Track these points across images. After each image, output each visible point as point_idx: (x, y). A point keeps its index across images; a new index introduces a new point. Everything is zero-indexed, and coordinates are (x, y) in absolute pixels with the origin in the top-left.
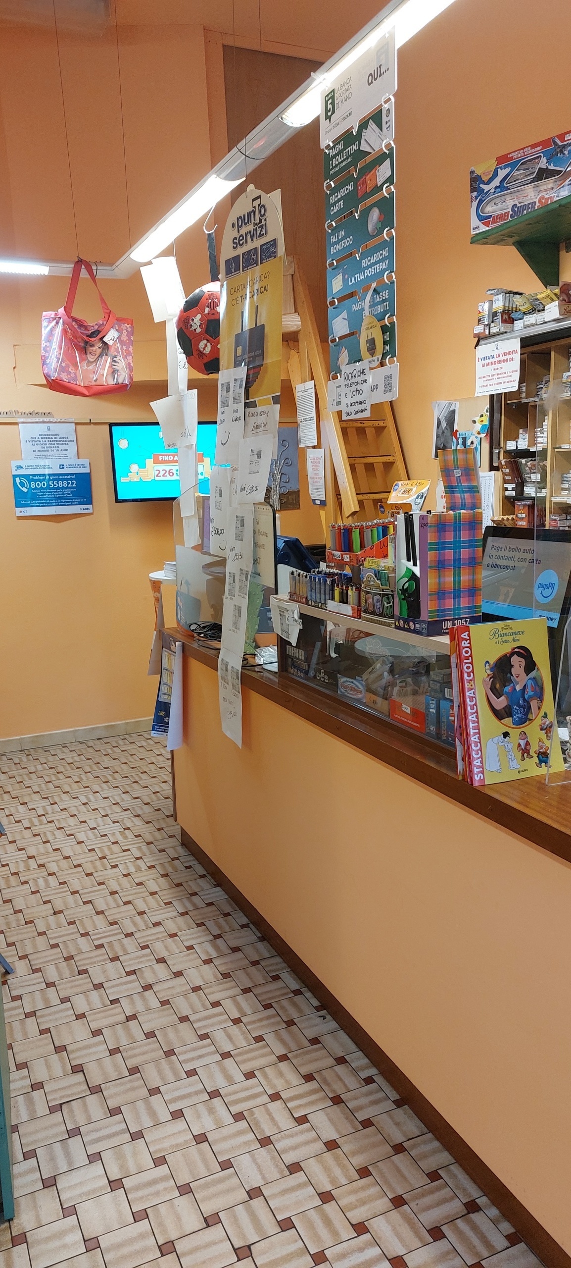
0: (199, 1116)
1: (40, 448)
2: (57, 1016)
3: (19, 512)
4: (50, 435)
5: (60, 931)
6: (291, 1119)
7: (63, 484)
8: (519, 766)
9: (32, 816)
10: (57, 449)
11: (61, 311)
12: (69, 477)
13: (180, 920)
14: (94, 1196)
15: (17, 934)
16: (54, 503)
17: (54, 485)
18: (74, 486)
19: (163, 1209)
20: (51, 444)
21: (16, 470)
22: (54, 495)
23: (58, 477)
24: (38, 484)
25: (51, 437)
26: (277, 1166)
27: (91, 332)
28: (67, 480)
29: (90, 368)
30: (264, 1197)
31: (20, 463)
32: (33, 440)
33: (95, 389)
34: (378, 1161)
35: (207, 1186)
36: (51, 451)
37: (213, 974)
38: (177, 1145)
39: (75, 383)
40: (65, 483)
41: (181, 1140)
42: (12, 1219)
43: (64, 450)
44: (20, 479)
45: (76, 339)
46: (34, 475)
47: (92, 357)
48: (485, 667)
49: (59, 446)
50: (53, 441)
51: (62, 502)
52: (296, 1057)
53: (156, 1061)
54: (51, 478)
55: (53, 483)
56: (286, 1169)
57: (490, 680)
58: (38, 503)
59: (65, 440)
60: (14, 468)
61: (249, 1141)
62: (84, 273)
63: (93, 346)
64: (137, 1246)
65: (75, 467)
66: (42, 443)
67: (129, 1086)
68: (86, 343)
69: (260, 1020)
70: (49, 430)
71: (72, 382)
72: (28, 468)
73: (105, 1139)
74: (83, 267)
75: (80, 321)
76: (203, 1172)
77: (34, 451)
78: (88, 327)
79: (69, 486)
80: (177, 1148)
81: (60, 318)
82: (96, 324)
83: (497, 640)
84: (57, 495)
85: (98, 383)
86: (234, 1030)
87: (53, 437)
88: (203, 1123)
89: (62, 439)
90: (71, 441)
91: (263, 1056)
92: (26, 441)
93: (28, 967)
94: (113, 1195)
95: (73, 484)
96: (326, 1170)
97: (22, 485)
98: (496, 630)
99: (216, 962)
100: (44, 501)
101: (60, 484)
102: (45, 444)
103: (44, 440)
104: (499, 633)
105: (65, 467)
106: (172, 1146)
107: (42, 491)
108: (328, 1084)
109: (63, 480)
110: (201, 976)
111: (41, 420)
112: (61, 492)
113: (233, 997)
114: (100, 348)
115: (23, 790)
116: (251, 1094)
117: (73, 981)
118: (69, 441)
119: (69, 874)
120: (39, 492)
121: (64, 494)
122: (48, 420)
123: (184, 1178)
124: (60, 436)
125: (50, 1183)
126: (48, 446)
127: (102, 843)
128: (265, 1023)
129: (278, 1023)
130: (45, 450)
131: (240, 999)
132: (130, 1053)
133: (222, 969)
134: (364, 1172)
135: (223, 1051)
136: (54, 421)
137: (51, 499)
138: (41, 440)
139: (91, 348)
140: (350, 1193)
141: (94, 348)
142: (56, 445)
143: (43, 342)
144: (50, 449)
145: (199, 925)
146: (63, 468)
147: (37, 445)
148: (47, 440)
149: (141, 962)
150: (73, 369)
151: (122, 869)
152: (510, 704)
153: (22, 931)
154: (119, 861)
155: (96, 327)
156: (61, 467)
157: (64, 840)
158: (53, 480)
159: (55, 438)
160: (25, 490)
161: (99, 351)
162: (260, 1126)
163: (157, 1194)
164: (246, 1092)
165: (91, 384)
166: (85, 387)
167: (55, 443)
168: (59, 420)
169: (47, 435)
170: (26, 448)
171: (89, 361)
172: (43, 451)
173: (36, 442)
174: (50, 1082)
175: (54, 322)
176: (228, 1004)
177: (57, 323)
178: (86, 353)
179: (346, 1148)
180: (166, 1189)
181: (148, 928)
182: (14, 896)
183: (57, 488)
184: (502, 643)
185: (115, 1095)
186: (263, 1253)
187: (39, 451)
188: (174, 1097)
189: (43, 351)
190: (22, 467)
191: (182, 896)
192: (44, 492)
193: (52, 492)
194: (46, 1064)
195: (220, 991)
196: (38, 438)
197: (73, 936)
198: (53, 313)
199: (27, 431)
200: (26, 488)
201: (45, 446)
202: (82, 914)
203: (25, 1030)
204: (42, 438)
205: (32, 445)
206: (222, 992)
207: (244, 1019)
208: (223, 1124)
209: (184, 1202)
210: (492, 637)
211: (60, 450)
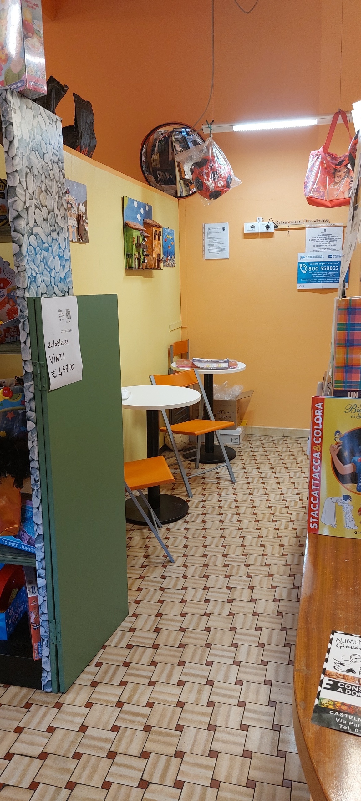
0: (190, 691)
1: (318, 244)
2: (174, 596)
3: (299, 286)
4: (325, 235)
5: (214, 549)
6: (238, 723)
7: (329, 268)
8: (356, 528)
9: (256, 477)
10: (329, 244)
11: (321, 149)
12: (334, 264)
13: (283, 568)
14: (106, 703)
15: (194, 542)
16: (322, 281)
17: (324, 269)
18: (337, 269)
19: (129, 732)
20: (325, 241)
21: (301, 259)
22: (322, 275)
23: (326, 264)
24: (313, 268)
25: (326, 236)
26: (205, 746)
27: (338, 162)
28: (332, 265)
29: (336, 187)
30: (182, 760)
31: (302, 254)
32: (314, 239)
33: (336, 202)
34: (266, 783)
35: (160, 733)
36: (325, 246)
37: (273, 610)
38: (166, 701)
39: (322, 198)
40: (331, 268)
41: (170, 699)
42: (64, 693)
43: (333, 245)
44: (302, 265)
45: (329, 168)
46: (311, 262)
47: (338, 179)
48: (335, 435)
49: (331, 242)
50: (327, 239)
51: (328, 281)
52: (276, 686)
53: (197, 646)
54: (322, 264)
55: (323, 268)
56: (208, 752)
57: (338, 447)
58: (312, 281)
59: (335, 238)
60: (299, 257)
61: (203, 722)
62: (340, 121)
63: (339, 171)
64: (100, 744)
65: (339, 257)
66: (319, 241)
67: (172, 653)
68: (335, 170)
69: (276, 652)
70: (325, 232)
71: (320, 198)
72: (310, 257)
73: (136, 676)
74: (340, 116)
75: (332, 155)
76: (165, 725)
77: (313, 246)
78: (337, 159)
79: (334, 269)
80: (165, 703)
81: (320, 154)
82: (343, 156)
83: (353, 415)
84: (324, 275)
85: (338, 198)
86: (255, 650)
87: (327, 236)
88: (188, 696)
89: (333, 238)
90: (339, 239)
91: (257, 674)
92: (309, 240)
93: (183, 562)
94: (114, 709)
95: (336, 268)
96: (230, 767)
97: (303, 268)
98: (353, 405)
99: (282, 603)
100: (316, 280)
101: (328, 268)
102: (321, 242)
103: (321, 239)
104: (357, 409)
105: (333, 256)
106: (163, 700)
107: (315, 273)
108: (280, 715)
109: (330, 266)
110: (265, 608)
111: (321, 225)
112: (327, 273)
113: (272, 629)
114: (344, 172)
115: (265, 460)
116: (230, 695)
117: (197, 580)
118: (338, 239)
119: (247, 517)
120: (313, 274)
121: (329, 275)
122: (325, 225)
123: (152, 722)
124: (332, 236)
125: (94, 684)
126: (323, 242)
127: (280, 504)
128: (277, 655)
129: (285, 659)
130: (321, 246)
131: (275, 633)
132: (189, 635)
133: (281, 609)
134: (251, 784)
135: (238, 659)
136: (329, 226)
137: (320, 278)
138: (319, 239)
139: (338, 173)
140: (231, 791)
141: (340, 173)
142: (329, 242)
143: (307, 172)
144: (324, 245)
145: (291, 575)
146: (331, 257)
147: (316, 242)
148: (323, 239)
149: (240, 584)
150: (323, 189)
151: (277, 525)
152: (357, 472)
153: (197, 541)
154: (279, 519)
155: (343, 158)
156: (330, 256)
157: (262, 496)
158: (323, 266)
159: (329, 237)
160: (304, 272)
161: (343, 174)
162: (217, 717)
163: (133, 722)
164: (229, 691)
165: (333, 199)
166: (329, 201)
167: (328, 240)
168: (333, 225)
169: (324, 235)
170: (309, 244)
171: (335, 182)
172: (319, 246)
173: (316, 240)
174: (140, 631)
175: (316, 158)
176: (265, 632)
177: (318, 158)
178: (334, 177)
179: (254, 761)
180: (139, 722)
181: (261, 565)
182: (209, 520)
183: (325, 271)
184: (358, 418)
185: (162, 655)
186: (153, 792)
187: (317, 246)
188: (188, 672)
189: (306, 179)
190: (304, 257)
191: (297, 553)
192: (316, 274)
193: (321, 274)
194: (146, 620)
195: (268, 622)
196: (318, 238)
197: (218, 553)
198: (316, 151)
199: (311, 233)
200: (306, 271)
201: (321, 243)
202: (232, 543)
203: (153, 596)
204: (320, 237)
205: (313, 242)
206: (270, 624)
207: (266, 647)
208: (199, 703)
209: (141, 735)
210: (347, 411)
211: (331, 245)
